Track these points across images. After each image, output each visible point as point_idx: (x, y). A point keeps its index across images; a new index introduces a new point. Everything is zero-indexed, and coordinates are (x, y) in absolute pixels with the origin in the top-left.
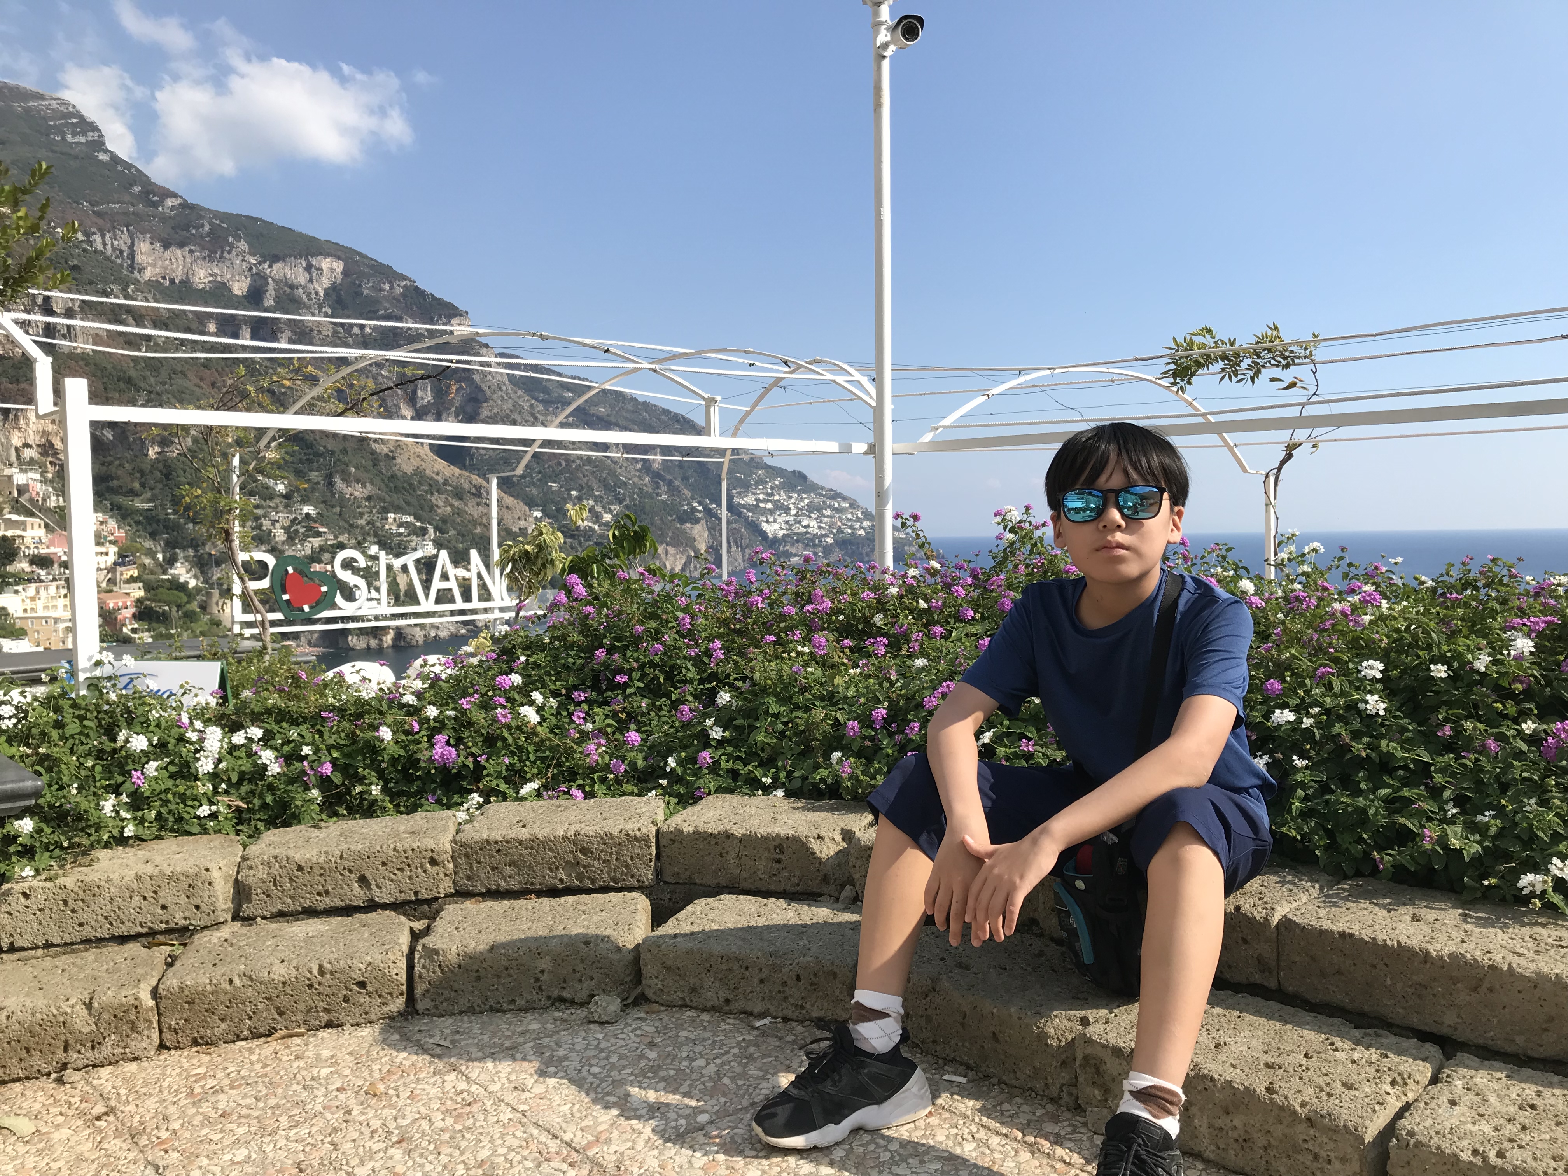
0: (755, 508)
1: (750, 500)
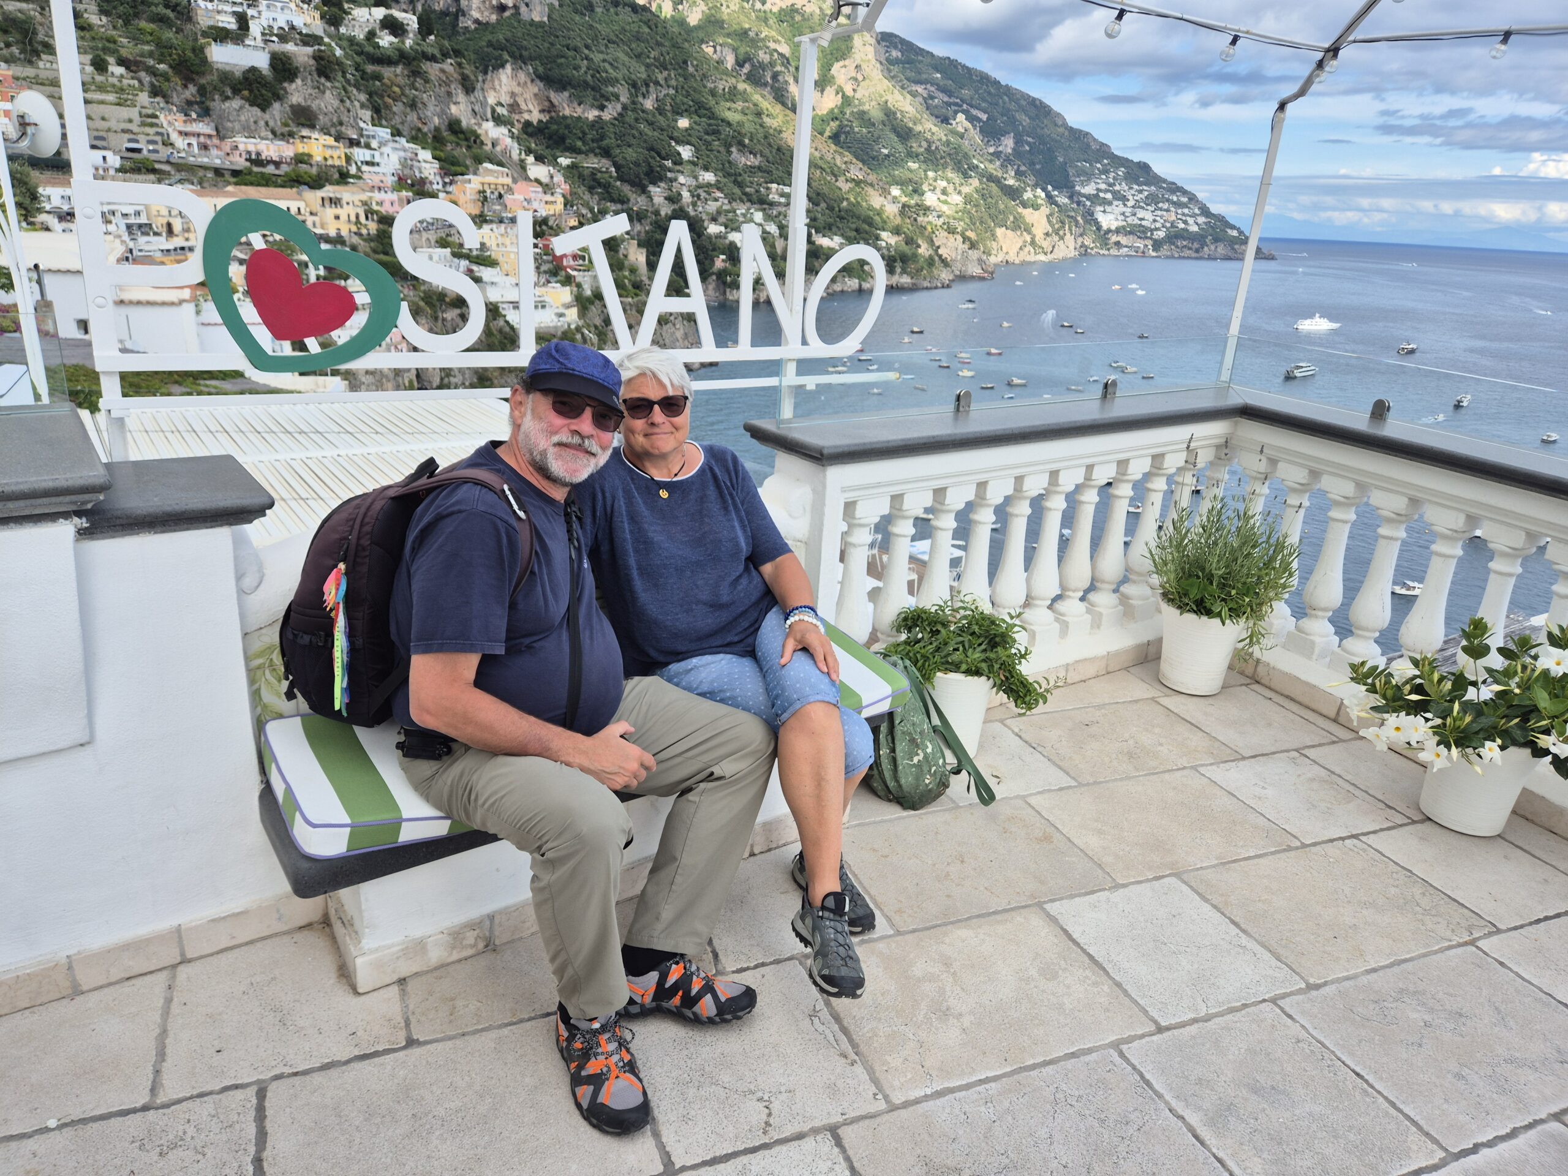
0: (1095, 199)
1: (1089, 189)
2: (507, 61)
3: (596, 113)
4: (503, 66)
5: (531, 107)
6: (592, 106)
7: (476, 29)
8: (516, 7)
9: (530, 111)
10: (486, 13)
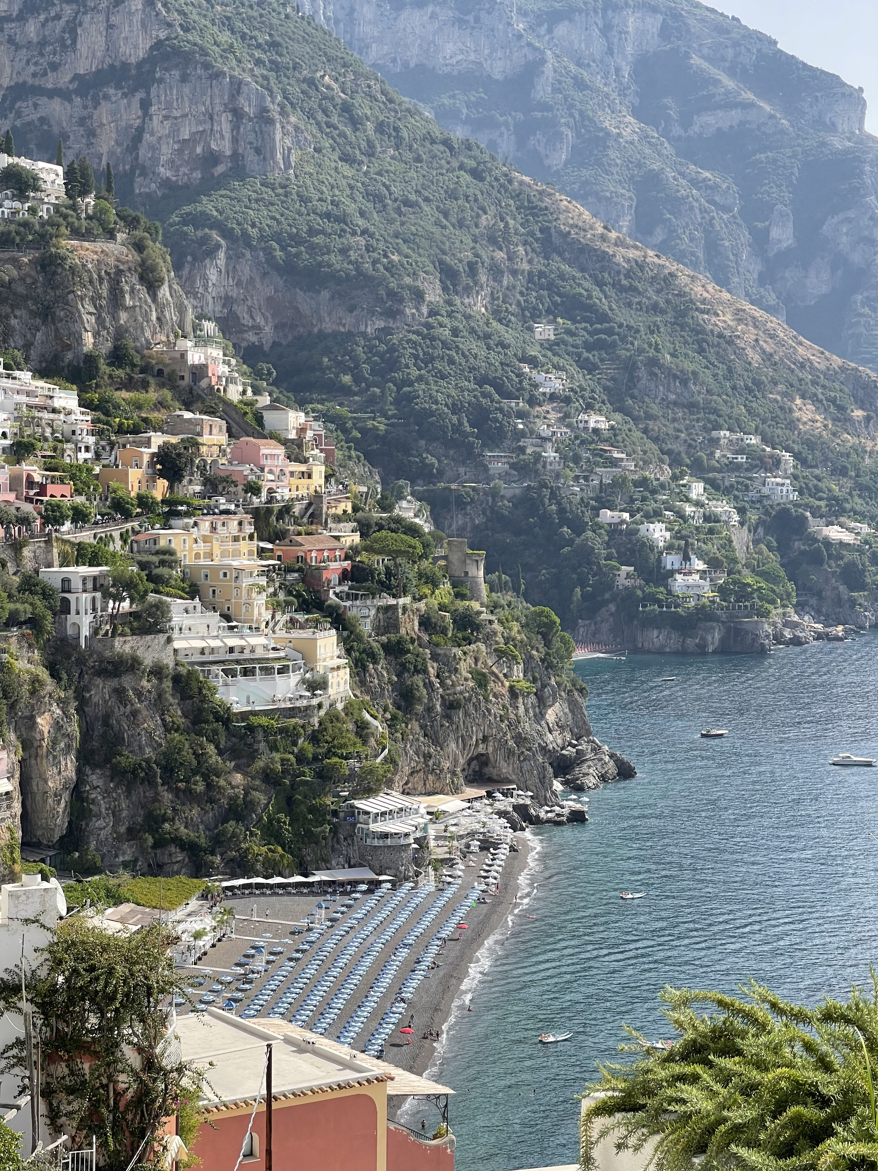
5: (260, 322)
6: (373, 313)
7: (165, 197)
8: (235, 156)
9: (257, 328)
10: (184, 170)
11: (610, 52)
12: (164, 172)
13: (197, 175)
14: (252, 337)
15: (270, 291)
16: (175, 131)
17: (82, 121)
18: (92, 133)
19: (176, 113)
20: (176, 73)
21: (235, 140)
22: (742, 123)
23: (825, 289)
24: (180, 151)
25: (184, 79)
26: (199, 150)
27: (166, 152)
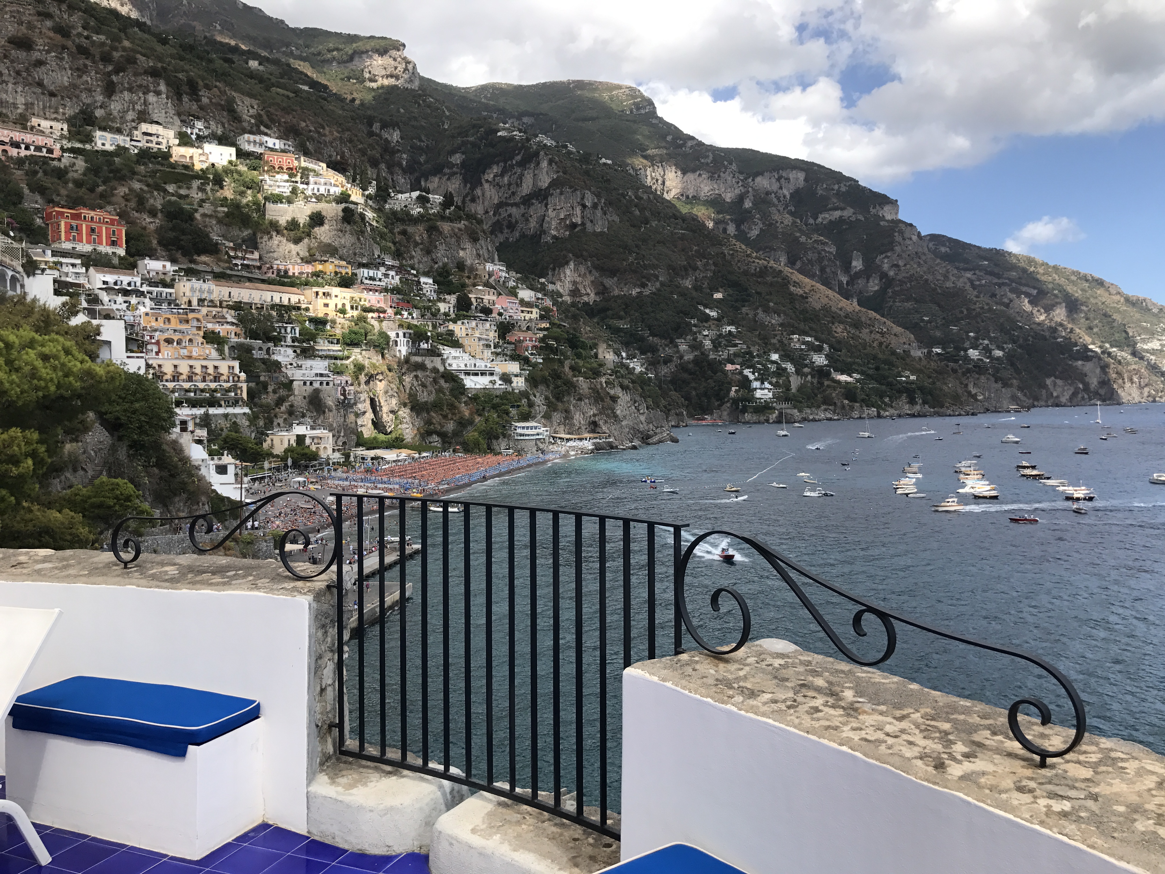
2: (571, 260)
3: (638, 290)
4: (567, 263)
5: (589, 291)
6: (635, 286)
7: (553, 242)
8: (583, 224)
9: (588, 294)
10: (561, 231)
11: (781, 188)
12: (554, 232)
13: (568, 233)
14: (586, 299)
15: (593, 278)
16: (558, 215)
17: (523, 215)
18: (527, 220)
19: (558, 207)
20: (558, 191)
21: (583, 217)
22: (841, 217)
23: (876, 288)
24: (560, 223)
25: (561, 193)
26: (568, 222)
27: (554, 224)
